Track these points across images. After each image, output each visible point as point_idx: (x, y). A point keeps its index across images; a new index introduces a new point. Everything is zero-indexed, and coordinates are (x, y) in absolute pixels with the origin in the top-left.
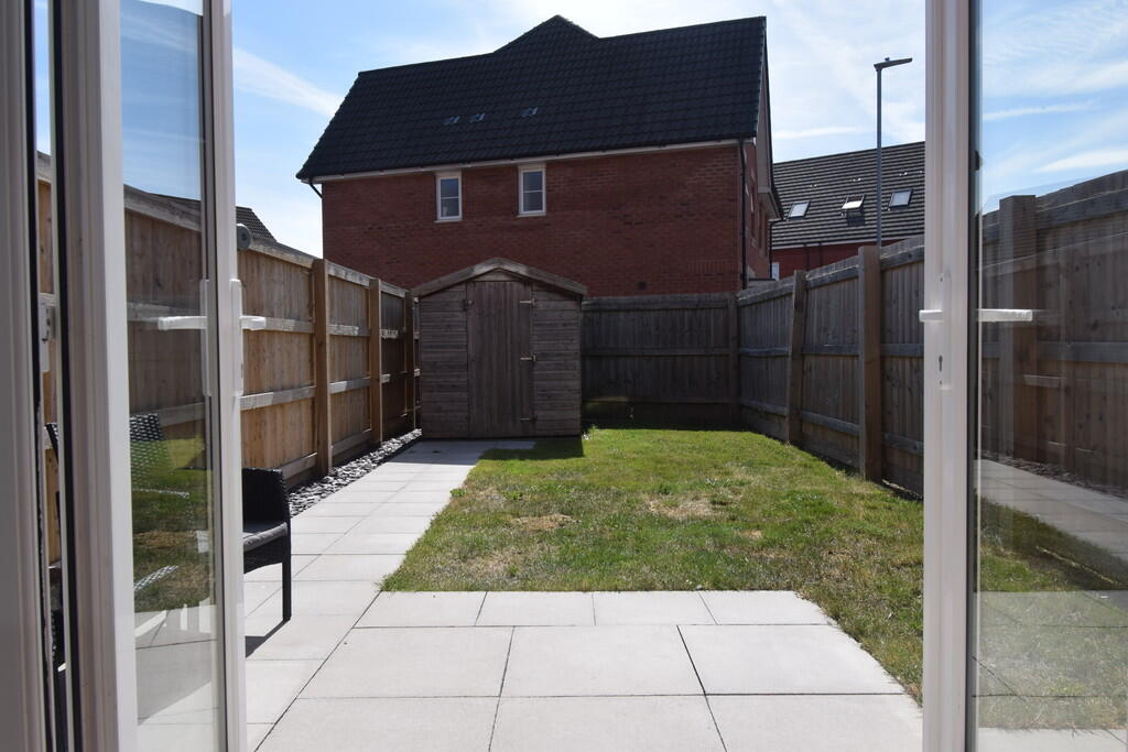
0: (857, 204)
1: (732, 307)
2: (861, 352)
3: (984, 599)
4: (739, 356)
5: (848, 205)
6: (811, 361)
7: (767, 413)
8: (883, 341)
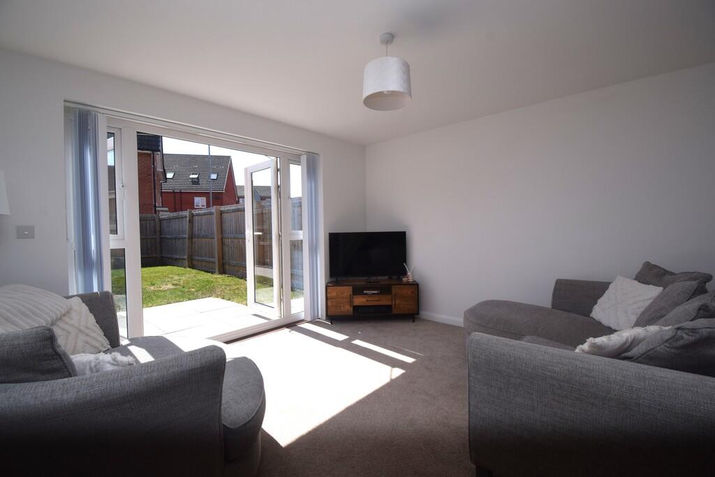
0: (196, 176)
1: (157, 220)
2: (215, 237)
3: (258, 291)
4: (161, 238)
5: (192, 176)
6: (195, 240)
7: (176, 259)
8: (222, 234)
